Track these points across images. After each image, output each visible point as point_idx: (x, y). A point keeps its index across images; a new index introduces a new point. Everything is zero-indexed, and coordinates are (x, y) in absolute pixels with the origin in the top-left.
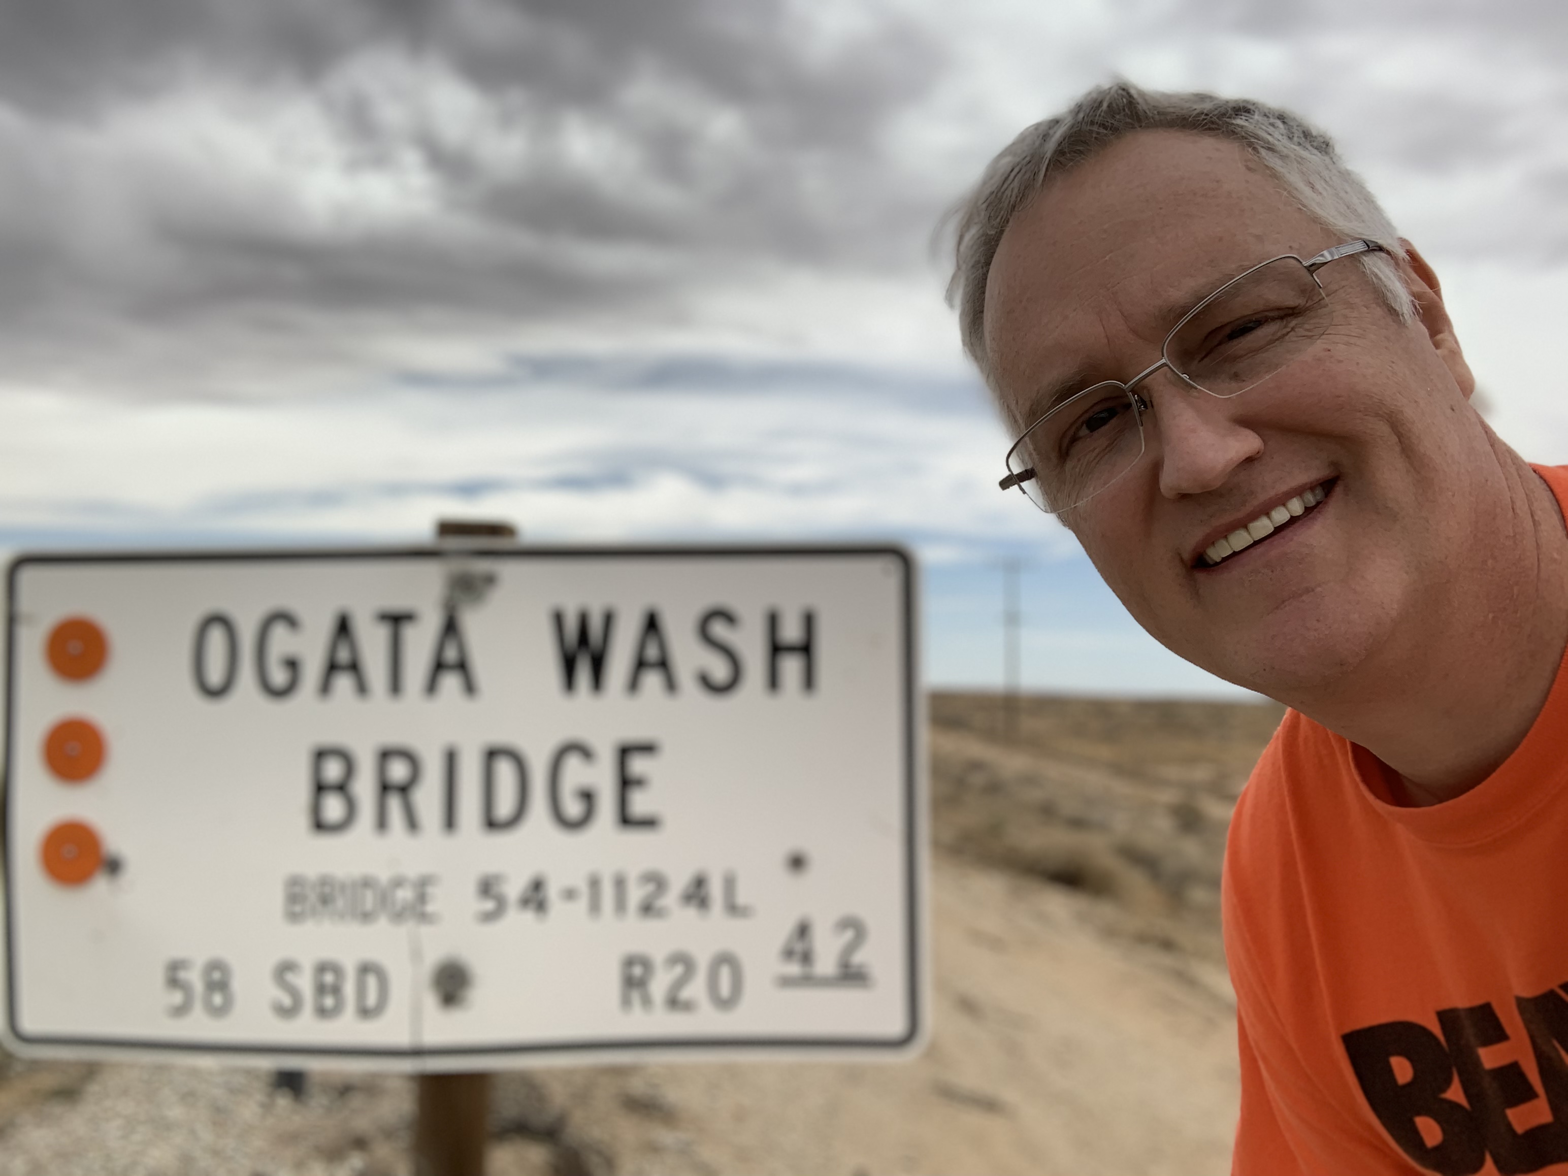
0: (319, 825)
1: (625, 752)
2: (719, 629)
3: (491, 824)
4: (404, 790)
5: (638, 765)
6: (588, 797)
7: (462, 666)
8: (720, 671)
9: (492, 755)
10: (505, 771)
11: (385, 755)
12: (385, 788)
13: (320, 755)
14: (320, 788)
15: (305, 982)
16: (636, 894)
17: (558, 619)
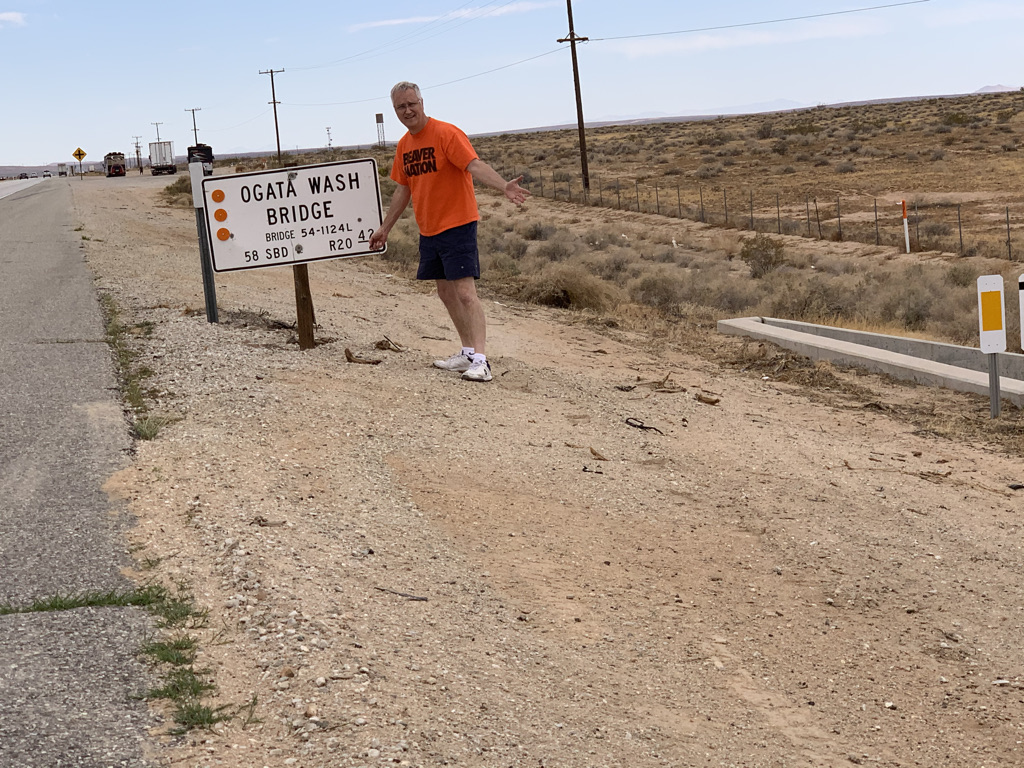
0: (270, 223)
1: (325, 203)
2: (339, 178)
3: (302, 219)
4: (285, 215)
5: (328, 205)
6: (319, 212)
7: (293, 191)
8: (341, 186)
9: (301, 206)
10: (303, 209)
11: (281, 209)
12: (282, 215)
13: (268, 210)
14: (269, 217)
15: (272, 252)
16: (330, 230)
17: (310, 179)
